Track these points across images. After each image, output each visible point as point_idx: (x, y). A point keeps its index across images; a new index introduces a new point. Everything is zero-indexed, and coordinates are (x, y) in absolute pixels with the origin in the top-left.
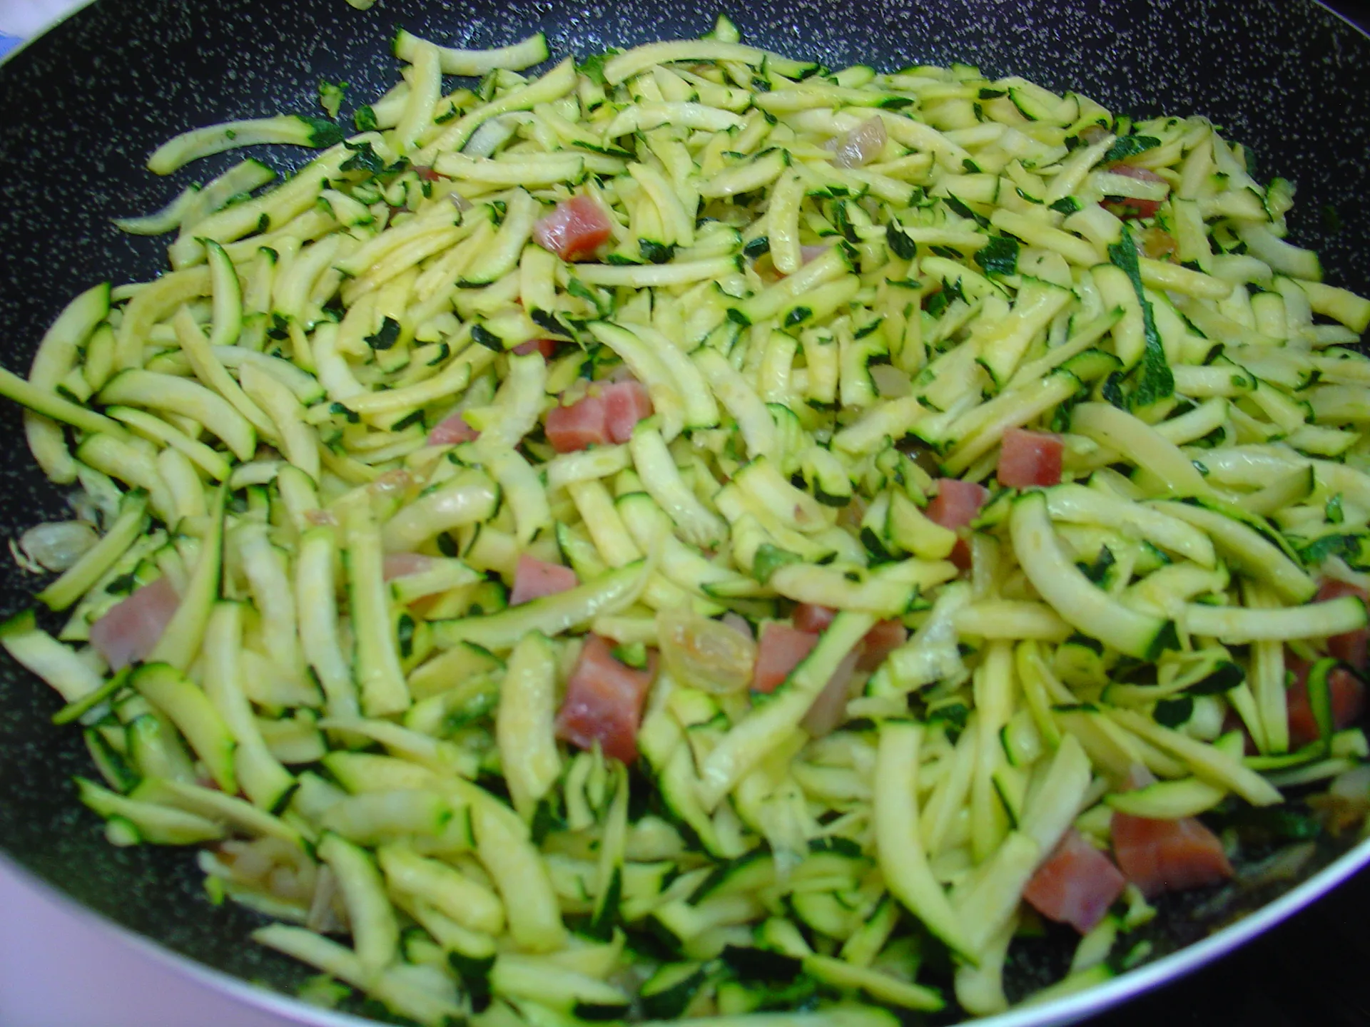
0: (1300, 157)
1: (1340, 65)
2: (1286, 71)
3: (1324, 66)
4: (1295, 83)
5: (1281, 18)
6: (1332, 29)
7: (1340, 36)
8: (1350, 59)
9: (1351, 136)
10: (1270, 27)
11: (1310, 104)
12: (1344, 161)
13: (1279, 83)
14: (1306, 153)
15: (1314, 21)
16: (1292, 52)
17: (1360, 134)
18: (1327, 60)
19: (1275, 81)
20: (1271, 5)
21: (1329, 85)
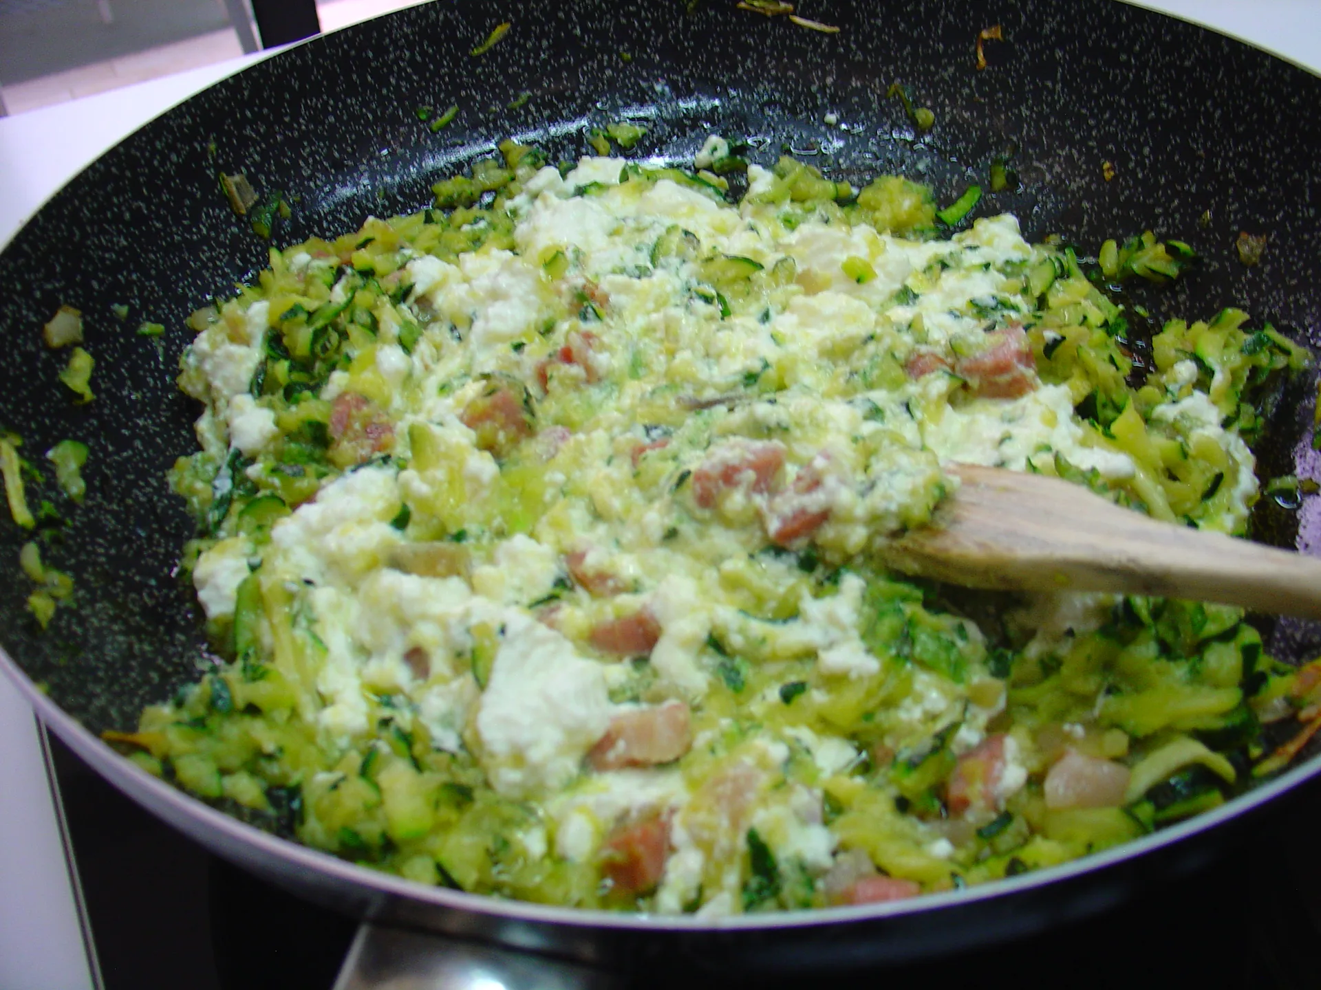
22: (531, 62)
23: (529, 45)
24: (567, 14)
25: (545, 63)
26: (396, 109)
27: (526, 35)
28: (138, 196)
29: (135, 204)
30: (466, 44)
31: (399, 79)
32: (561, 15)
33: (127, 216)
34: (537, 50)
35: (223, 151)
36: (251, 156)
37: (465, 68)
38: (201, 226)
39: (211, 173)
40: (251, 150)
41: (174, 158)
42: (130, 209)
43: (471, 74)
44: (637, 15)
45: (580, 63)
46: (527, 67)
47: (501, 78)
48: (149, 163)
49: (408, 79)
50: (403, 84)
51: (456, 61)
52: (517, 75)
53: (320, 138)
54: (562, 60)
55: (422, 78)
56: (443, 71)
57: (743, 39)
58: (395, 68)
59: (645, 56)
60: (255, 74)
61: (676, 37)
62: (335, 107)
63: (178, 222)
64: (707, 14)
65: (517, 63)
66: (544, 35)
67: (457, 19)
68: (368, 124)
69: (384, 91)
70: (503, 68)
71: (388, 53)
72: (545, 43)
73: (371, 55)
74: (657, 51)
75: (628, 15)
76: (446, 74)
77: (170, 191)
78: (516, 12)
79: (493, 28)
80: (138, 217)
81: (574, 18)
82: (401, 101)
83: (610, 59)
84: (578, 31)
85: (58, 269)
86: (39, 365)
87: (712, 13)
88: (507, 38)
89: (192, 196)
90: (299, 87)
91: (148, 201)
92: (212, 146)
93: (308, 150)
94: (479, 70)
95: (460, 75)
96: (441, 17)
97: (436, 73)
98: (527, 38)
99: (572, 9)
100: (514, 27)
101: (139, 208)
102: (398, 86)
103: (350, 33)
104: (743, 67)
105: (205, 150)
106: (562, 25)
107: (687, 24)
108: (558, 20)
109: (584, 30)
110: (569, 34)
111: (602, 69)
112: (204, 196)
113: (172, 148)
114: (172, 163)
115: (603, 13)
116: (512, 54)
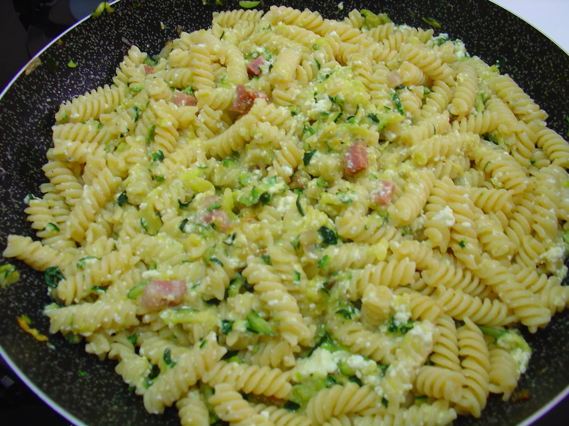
22: (491, 46)
24: (517, 39)
25: (495, 51)
31: (439, 11)
32: (515, 38)
34: (496, 44)
37: (466, 28)
38: (325, 3)
44: (540, 64)
50: (440, 14)
53: (395, 8)
54: (502, 56)
56: (457, 21)
57: (563, 112)
59: (529, 83)
61: (545, 86)
64: (561, 89)
65: (486, 42)
66: (503, 40)
67: (476, 6)
69: (431, 11)
70: (480, 39)
72: (501, 43)
74: (534, 85)
75: (537, 61)
76: (458, 23)
81: (518, 44)
84: (515, 50)
87: (563, 90)
93: (386, 9)
94: (471, 32)
95: (462, 29)
98: (496, 36)
99: (520, 39)
104: (553, 123)
106: (512, 42)
107: (553, 86)
108: (512, 39)
109: (518, 51)
110: (512, 48)
115: (529, 52)
116: (486, 37)
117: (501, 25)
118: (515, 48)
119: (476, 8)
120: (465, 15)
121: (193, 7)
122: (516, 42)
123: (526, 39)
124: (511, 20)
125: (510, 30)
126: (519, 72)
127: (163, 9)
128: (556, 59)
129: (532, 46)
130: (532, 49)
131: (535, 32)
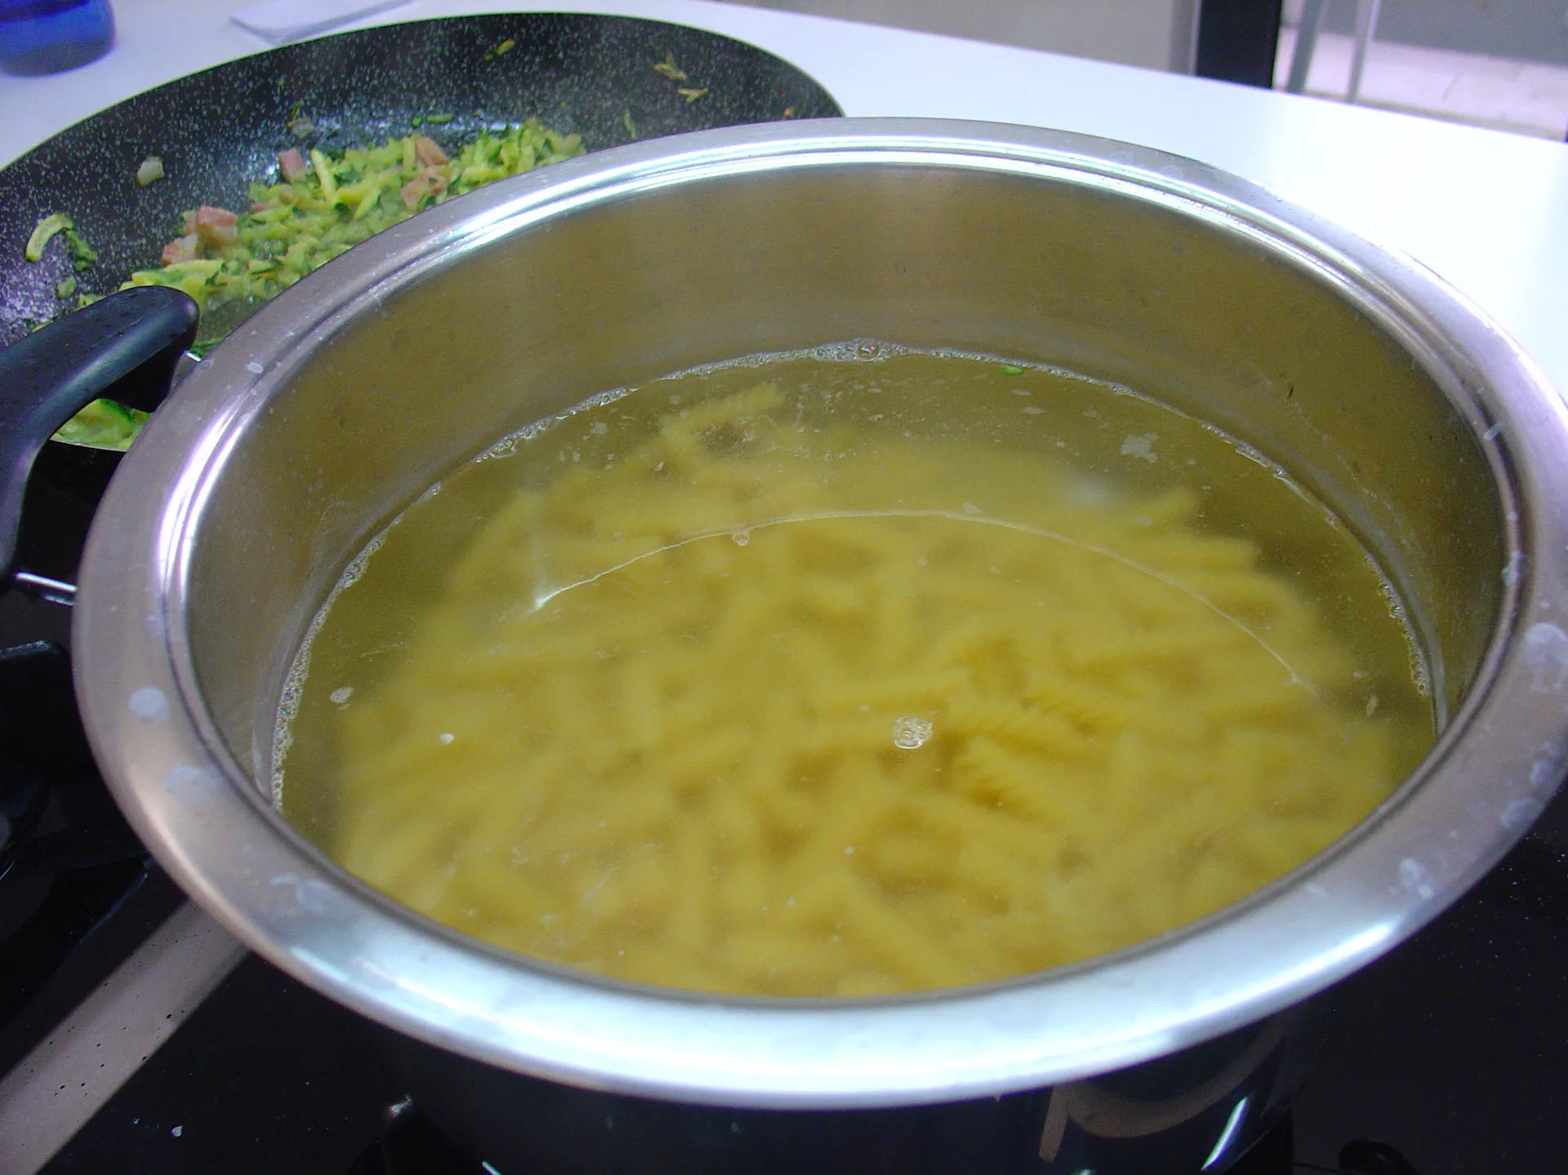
0: (88, 210)
1: (49, 167)
2: (39, 200)
3: (45, 177)
4: (47, 199)
5: (13, 186)
6: (31, 160)
7: (37, 158)
8: (49, 158)
9: (86, 177)
10: (14, 197)
11: (61, 194)
12: (98, 186)
13: (43, 208)
14: (87, 207)
15: (22, 168)
16: (31, 192)
17: (87, 172)
18: (43, 173)
19: (41, 210)
20: (5, 189)
21: (55, 179)
22: (526, 71)
23: (527, 58)
24: (555, 41)
25: (535, 73)
26: (425, 84)
27: (525, 51)
28: (217, 101)
29: (213, 107)
30: (481, 50)
31: (431, 64)
32: (551, 41)
33: (205, 113)
34: (531, 62)
35: (290, 88)
36: (310, 94)
37: (479, 66)
39: (277, 100)
40: (311, 91)
41: (251, 85)
42: (208, 109)
43: (483, 71)
44: (601, 51)
45: (559, 78)
46: (522, 74)
47: (503, 78)
48: (231, 85)
49: (437, 65)
51: (474, 61)
52: (513, 78)
53: (365, 93)
54: (547, 74)
55: (447, 66)
56: (463, 65)
58: (429, 57)
59: (602, 83)
60: (322, 43)
61: (624, 72)
62: (380, 75)
63: (242, 124)
65: (516, 69)
66: (537, 53)
68: (401, 90)
69: (418, 71)
70: (506, 71)
71: (425, 46)
72: (537, 60)
73: (412, 44)
74: (610, 80)
75: (595, 50)
76: (464, 68)
77: (242, 104)
78: (520, 34)
79: (503, 42)
80: (213, 115)
81: (560, 46)
82: (429, 78)
83: (579, 80)
84: (561, 55)
85: (140, 132)
86: (100, 180)
88: (511, 51)
89: (258, 110)
90: (356, 57)
91: (224, 108)
92: (281, 82)
93: (353, 99)
94: (488, 69)
95: (475, 71)
96: (467, 28)
97: (458, 66)
98: (526, 54)
99: (558, 39)
100: (517, 45)
101: (216, 111)
102: (429, 70)
103: (398, 28)
105: (275, 86)
106: (551, 49)
107: (632, 66)
108: (548, 44)
109: (565, 54)
110: (555, 56)
111: (572, 86)
112: (267, 113)
113: (251, 78)
114: (248, 88)
115: (579, 46)
116: (513, 63)
117: (524, 36)
118: (559, 52)
119: (479, 34)
120: (469, 51)
121: (66, 200)
122: (555, 46)
123: (566, 33)
124: (533, 21)
125: (540, 35)
126: (582, 78)
127: (24, 213)
128: (618, 31)
129: (578, 37)
130: (580, 40)
131: (572, 17)
